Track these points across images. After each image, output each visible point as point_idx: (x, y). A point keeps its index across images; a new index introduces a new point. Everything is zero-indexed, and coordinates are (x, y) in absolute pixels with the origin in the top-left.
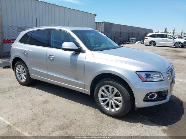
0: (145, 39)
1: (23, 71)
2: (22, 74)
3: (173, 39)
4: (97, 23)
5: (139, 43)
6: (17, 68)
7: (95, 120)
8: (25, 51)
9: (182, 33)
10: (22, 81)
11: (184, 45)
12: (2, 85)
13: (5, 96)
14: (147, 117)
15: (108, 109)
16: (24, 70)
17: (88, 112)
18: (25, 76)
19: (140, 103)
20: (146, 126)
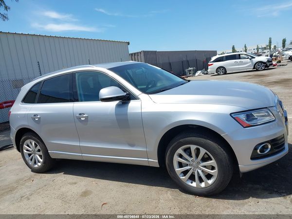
0: (210, 65)
1: (37, 149)
2: (35, 154)
3: (250, 59)
4: (132, 54)
5: (201, 74)
6: (25, 146)
7: (177, 207)
8: (35, 115)
9: (258, 49)
10: (36, 166)
11: (268, 65)
12: (3, 179)
13: (14, 198)
14: (258, 186)
15: (194, 184)
16: (38, 147)
17: (161, 197)
18: (40, 156)
19: (246, 164)
20: (264, 200)
